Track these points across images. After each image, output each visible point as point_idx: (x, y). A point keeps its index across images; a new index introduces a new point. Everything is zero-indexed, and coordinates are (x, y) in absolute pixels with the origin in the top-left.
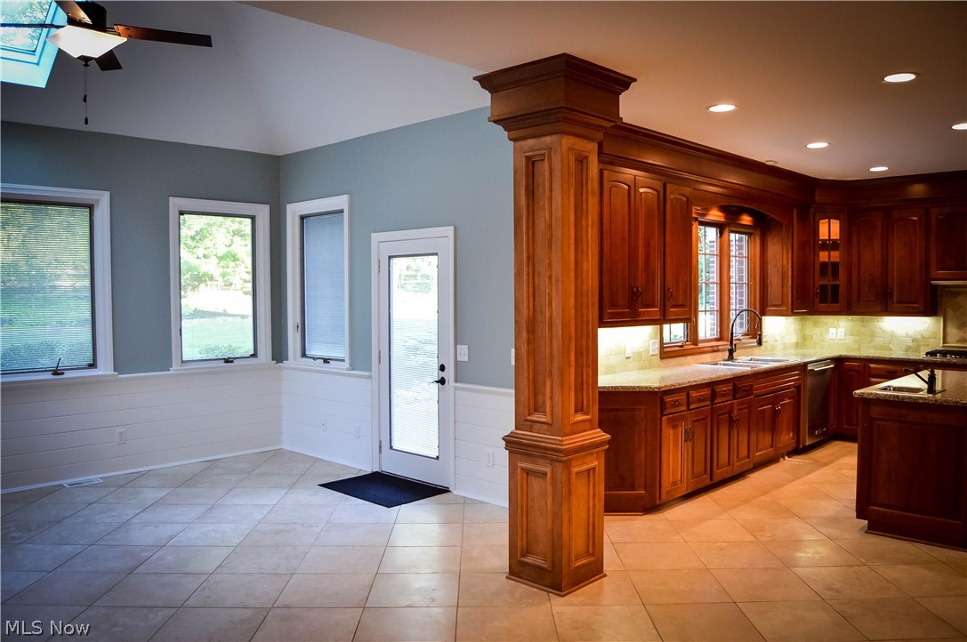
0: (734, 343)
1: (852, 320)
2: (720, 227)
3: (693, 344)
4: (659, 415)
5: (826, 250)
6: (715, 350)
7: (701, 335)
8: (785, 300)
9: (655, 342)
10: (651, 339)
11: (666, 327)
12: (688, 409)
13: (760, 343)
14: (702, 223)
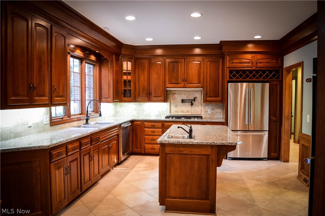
0: (88, 115)
1: (136, 104)
2: (81, 60)
3: (68, 117)
4: (49, 163)
5: (126, 75)
6: (79, 120)
7: (72, 112)
8: (110, 95)
9: (47, 117)
10: (45, 115)
11: (53, 108)
12: (67, 156)
13: (100, 115)
14: (72, 56)
